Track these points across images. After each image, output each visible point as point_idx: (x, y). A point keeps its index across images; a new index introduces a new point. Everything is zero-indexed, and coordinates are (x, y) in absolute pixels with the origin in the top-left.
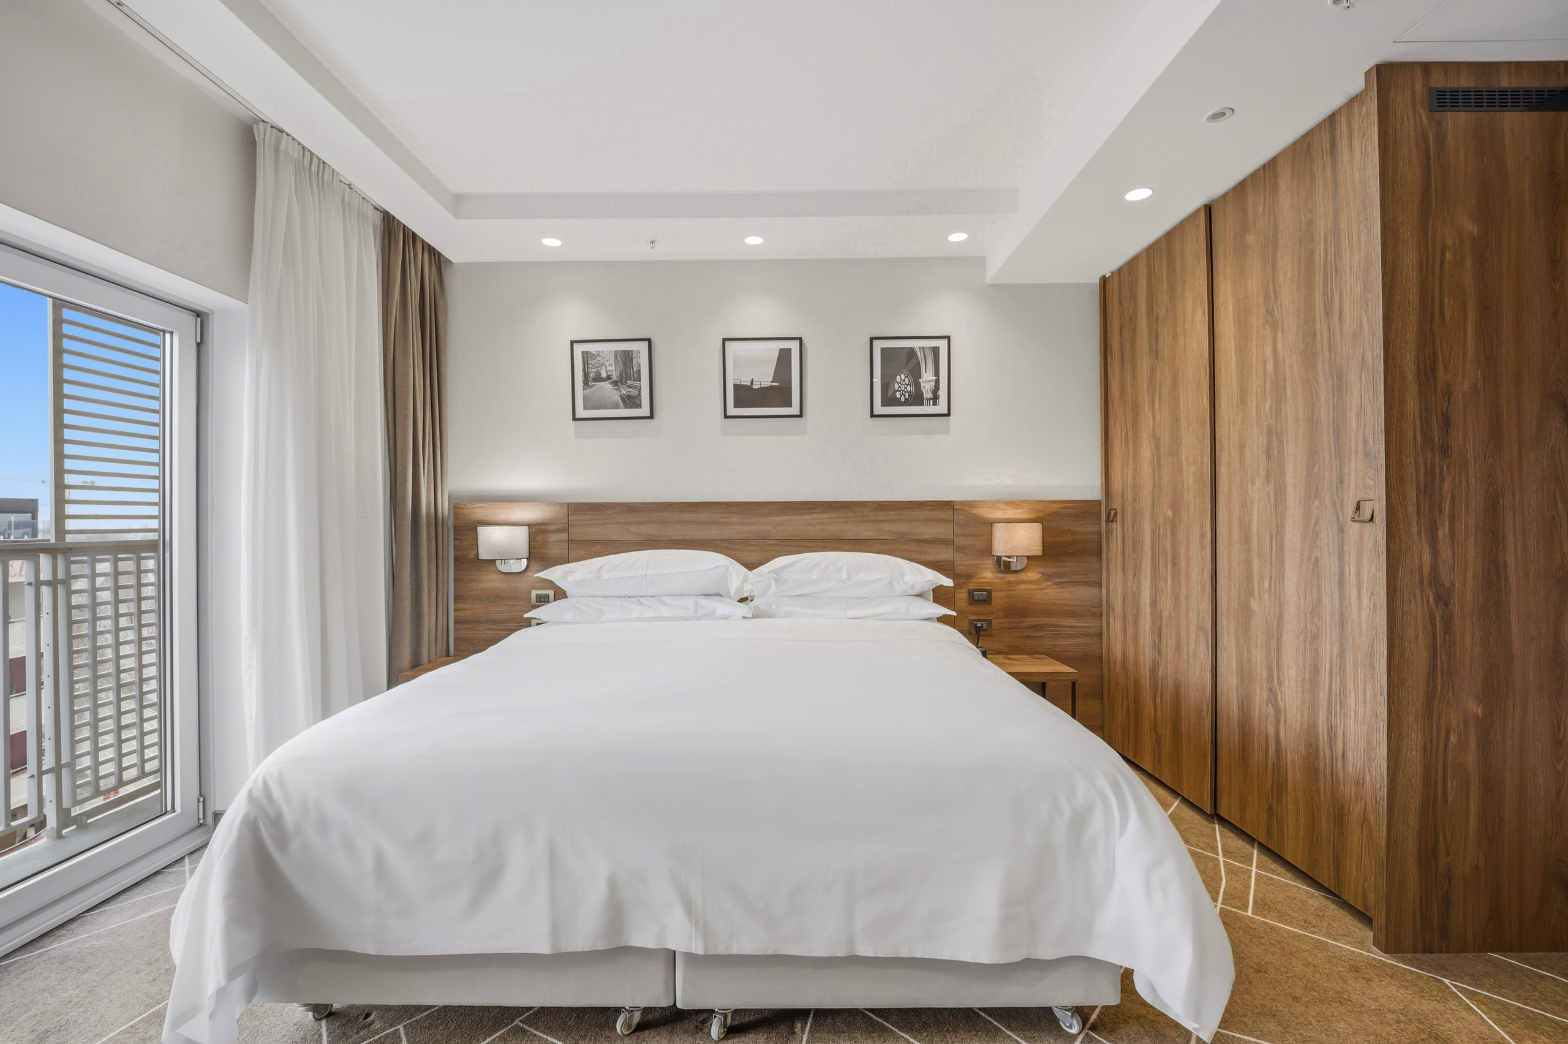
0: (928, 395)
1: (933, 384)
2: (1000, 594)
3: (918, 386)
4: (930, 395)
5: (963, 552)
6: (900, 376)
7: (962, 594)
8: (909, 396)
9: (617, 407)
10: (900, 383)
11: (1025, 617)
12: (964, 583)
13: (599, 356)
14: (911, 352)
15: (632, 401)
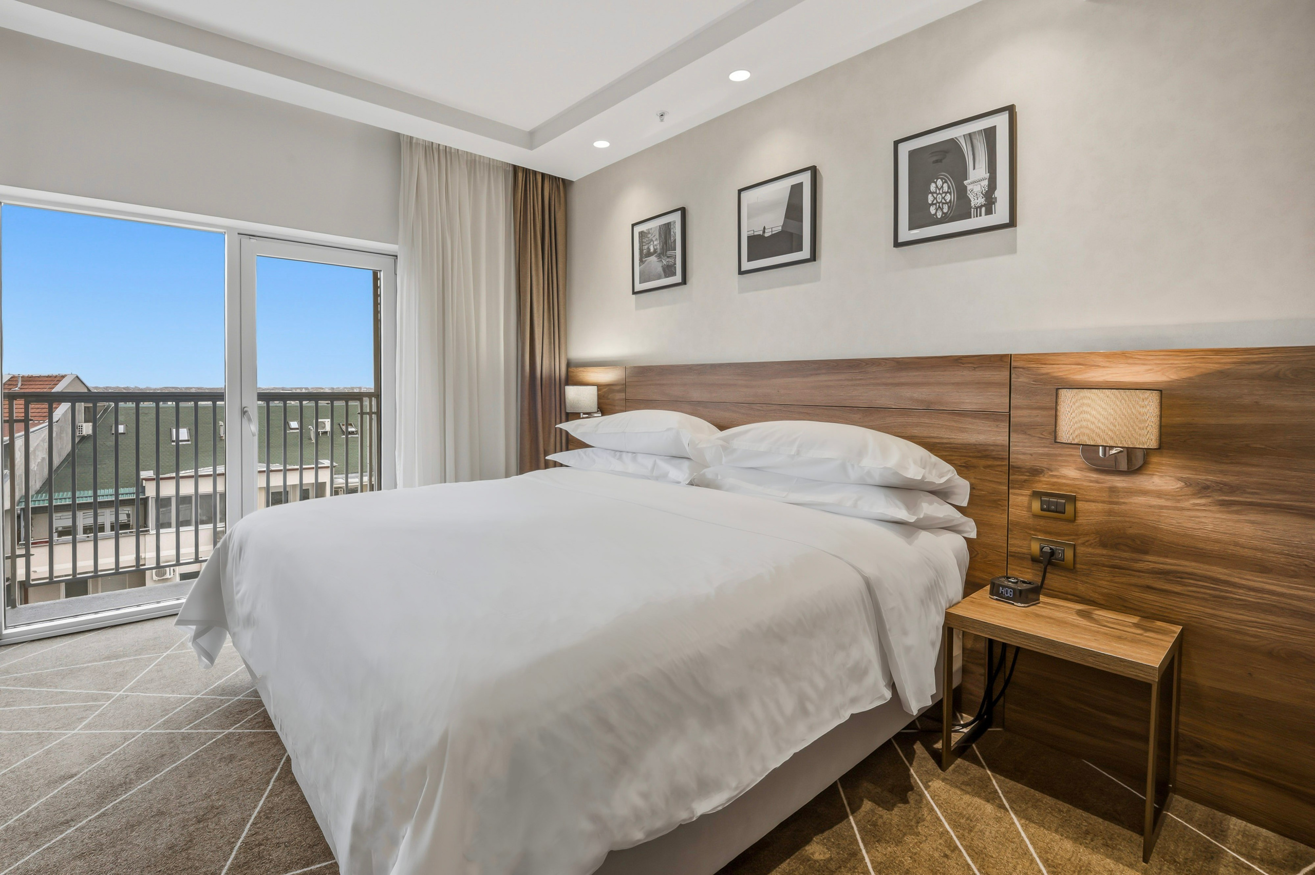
0: (977, 200)
1: (986, 183)
2: (1093, 506)
3: (962, 192)
4: (981, 201)
5: (1025, 433)
6: (936, 183)
7: (1020, 498)
8: (949, 207)
9: (659, 278)
10: (936, 193)
11: (1146, 552)
12: (1025, 481)
13: (649, 233)
14: (953, 142)
15: (669, 271)
